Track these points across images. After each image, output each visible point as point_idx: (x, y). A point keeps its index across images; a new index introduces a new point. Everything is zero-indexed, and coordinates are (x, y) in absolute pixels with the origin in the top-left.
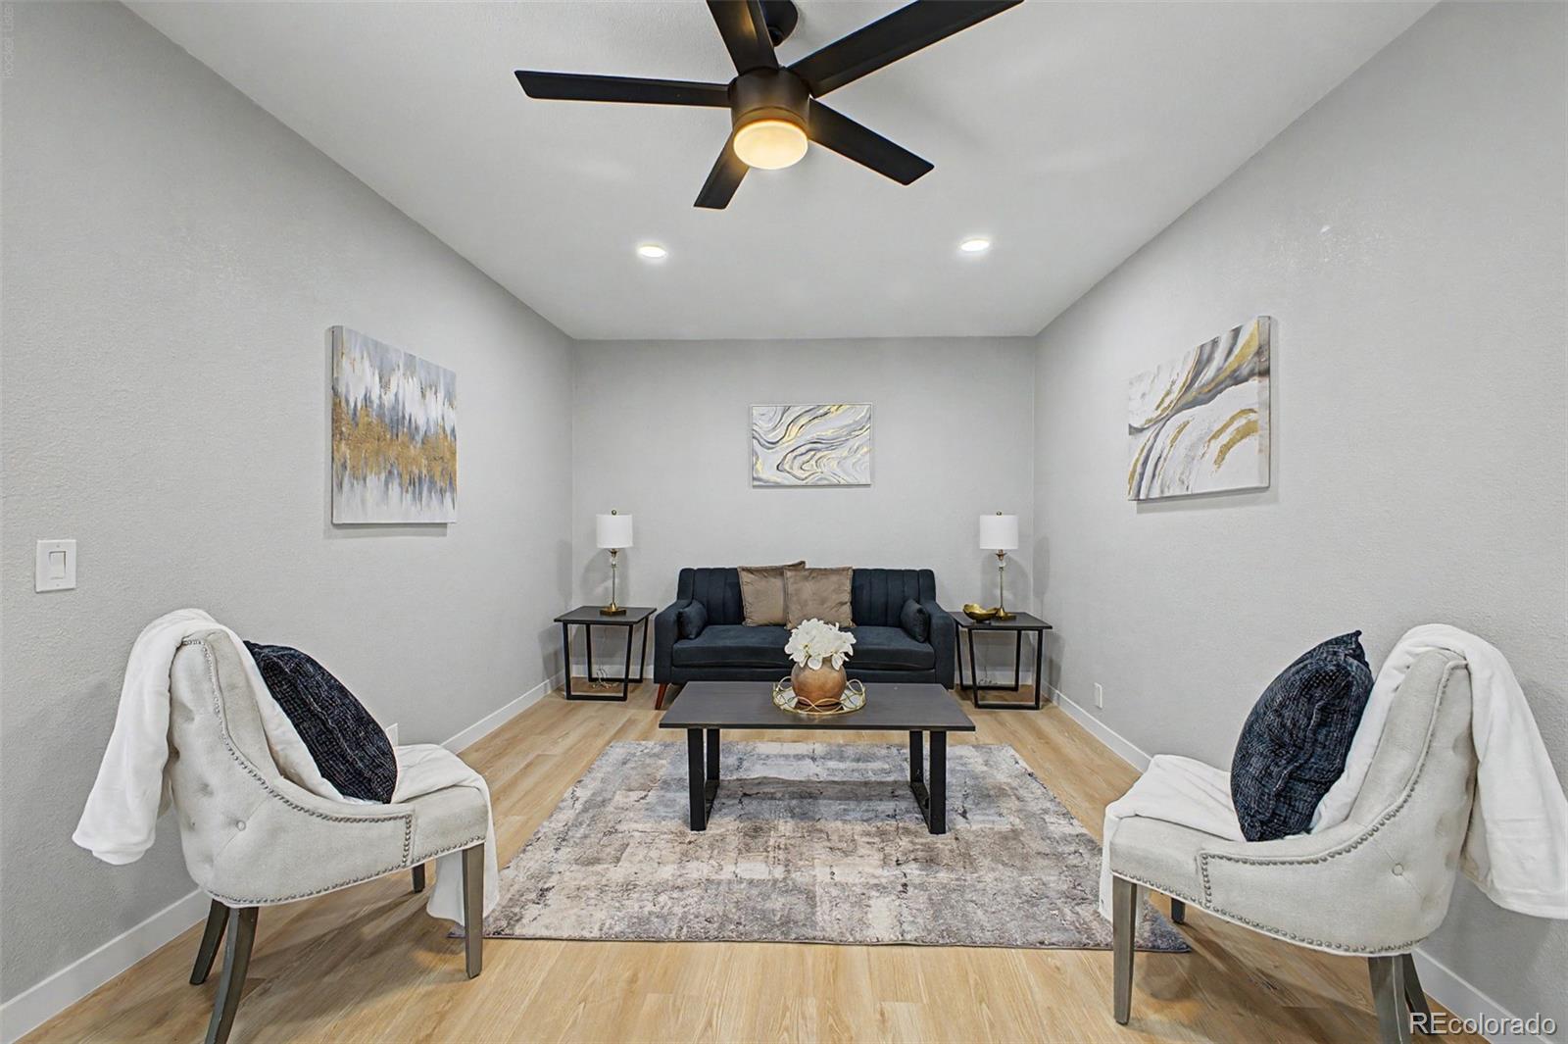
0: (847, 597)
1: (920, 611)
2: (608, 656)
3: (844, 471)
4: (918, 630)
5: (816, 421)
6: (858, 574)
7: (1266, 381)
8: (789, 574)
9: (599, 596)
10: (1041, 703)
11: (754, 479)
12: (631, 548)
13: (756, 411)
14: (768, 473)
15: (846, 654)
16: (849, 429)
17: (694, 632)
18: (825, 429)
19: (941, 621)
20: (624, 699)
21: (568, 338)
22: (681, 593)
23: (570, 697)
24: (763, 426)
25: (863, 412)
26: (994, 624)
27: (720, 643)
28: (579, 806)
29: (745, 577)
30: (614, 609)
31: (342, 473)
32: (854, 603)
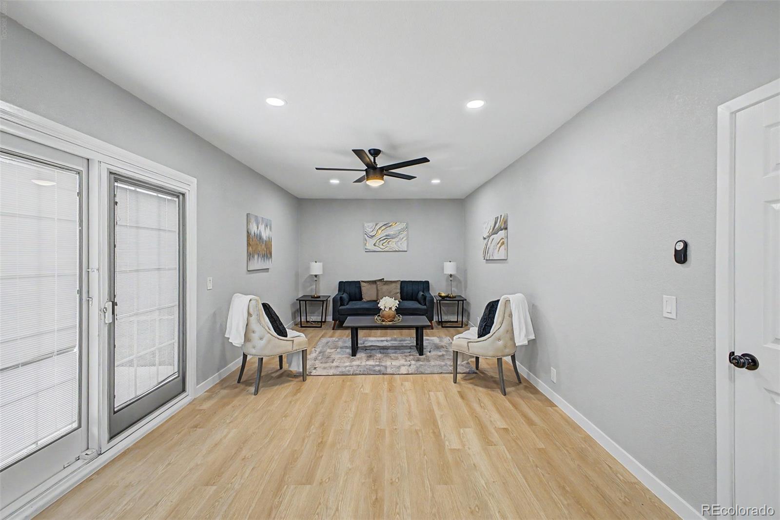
0: (399, 291)
1: (423, 295)
2: (313, 313)
3: (398, 246)
4: (422, 302)
5: (388, 228)
6: (402, 282)
7: (506, 231)
8: (378, 283)
9: (310, 291)
10: (463, 326)
11: (366, 249)
12: (321, 275)
13: (366, 225)
14: (370, 246)
15: (396, 307)
16: (399, 231)
17: (346, 303)
18: (391, 231)
19: (430, 298)
20: (321, 327)
21: (297, 198)
22: (340, 290)
23: (302, 327)
24: (369, 230)
25: (404, 225)
26: (448, 299)
27: (355, 307)
28: (317, 353)
29: (363, 284)
30: (316, 296)
31: (250, 256)
32: (401, 293)
